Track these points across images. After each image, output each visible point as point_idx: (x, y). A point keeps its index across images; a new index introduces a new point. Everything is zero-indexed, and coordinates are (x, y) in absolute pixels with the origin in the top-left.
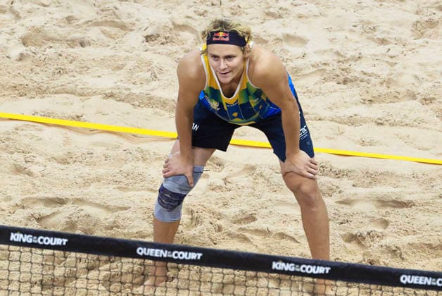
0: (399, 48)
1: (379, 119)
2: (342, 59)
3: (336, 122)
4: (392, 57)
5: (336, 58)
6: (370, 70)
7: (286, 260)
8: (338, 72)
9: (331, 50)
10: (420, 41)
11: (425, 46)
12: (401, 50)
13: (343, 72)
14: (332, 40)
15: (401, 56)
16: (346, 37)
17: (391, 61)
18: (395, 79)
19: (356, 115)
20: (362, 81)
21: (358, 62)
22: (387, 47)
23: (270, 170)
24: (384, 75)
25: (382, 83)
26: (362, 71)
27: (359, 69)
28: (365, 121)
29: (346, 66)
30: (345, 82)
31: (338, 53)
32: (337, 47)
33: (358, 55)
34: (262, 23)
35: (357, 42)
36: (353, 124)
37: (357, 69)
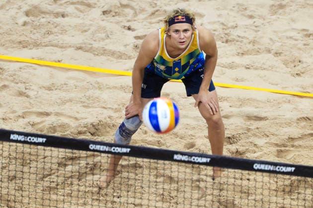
0: (261, 21)
1: (248, 65)
2: (225, 27)
3: (221, 66)
4: (256, 27)
5: (222, 26)
6: (242, 35)
7: (183, 154)
8: (223, 36)
9: (219, 21)
10: (274, 17)
11: (277, 20)
12: (262, 22)
13: (227, 36)
14: (219, 16)
15: (262, 26)
16: (228, 14)
17: (255, 29)
18: (258, 40)
19: (233, 62)
20: (237, 41)
21: (235, 29)
22: (254, 20)
23: (178, 97)
24: (251, 38)
25: (250, 43)
26: (238, 35)
27: (236, 34)
28: (237, 66)
29: (227, 32)
30: (227, 41)
31: (223, 24)
32: (222, 20)
33: (235, 25)
34: (176, 4)
35: (235, 17)
36: (231, 68)
37: (234, 33)
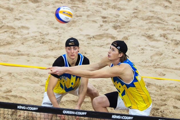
0: (62, 30)
1: (55, 56)
2: (42, 35)
3: (40, 57)
4: (60, 34)
5: (40, 34)
6: (52, 39)
7: (22, 105)
8: (40, 39)
9: (38, 31)
10: (70, 28)
11: (71, 30)
12: (63, 31)
13: (43, 40)
14: (38, 28)
15: (63, 33)
16: (43, 27)
17: (59, 35)
18: (61, 42)
19: (47, 54)
20: (49, 42)
21: (48, 35)
22: (58, 30)
23: (17, 74)
24: (57, 40)
25: (56, 43)
26: (49, 39)
27: (48, 38)
28: (50, 57)
29: (43, 37)
30: (43, 43)
31: (40, 33)
32: (40, 31)
33: (47, 33)
34: (14, 22)
35: (47, 29)
36: (46, 58)
37: (47, 38)
